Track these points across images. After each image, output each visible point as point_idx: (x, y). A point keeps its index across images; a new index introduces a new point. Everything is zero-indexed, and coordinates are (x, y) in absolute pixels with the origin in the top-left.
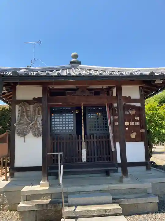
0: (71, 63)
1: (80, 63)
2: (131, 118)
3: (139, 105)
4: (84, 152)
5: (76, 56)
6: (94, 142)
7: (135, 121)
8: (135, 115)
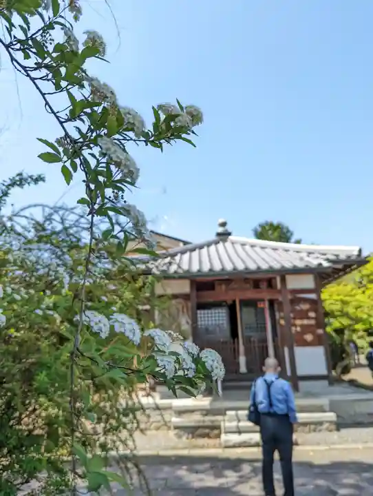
0: (219, 234)
1: (229, 234)
2: (303, 315)
3: (313, 296)
4: (242, 360)
5: (223, 225)
6: (254, 347)
7: (308, 318)
8: (308, 311)
